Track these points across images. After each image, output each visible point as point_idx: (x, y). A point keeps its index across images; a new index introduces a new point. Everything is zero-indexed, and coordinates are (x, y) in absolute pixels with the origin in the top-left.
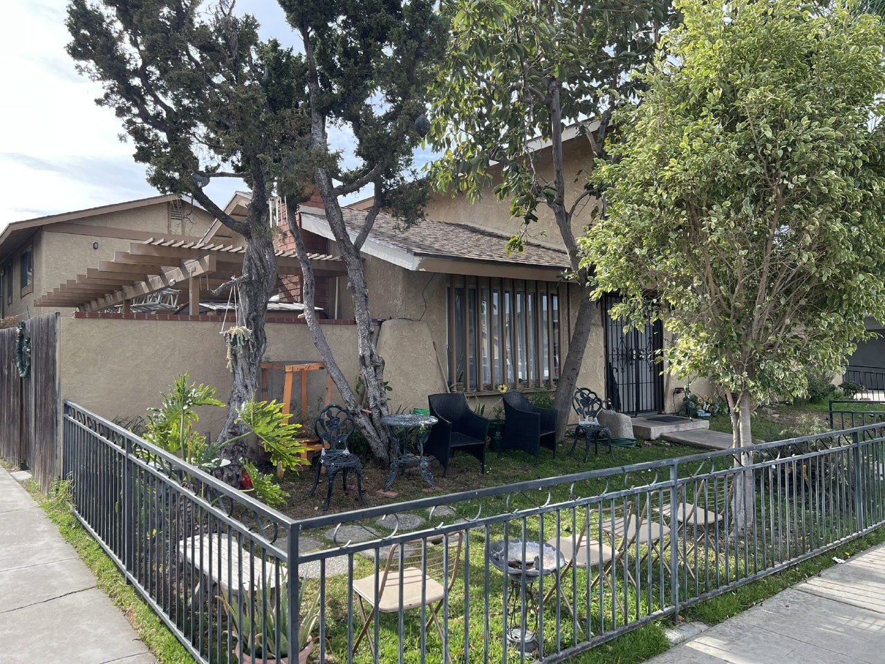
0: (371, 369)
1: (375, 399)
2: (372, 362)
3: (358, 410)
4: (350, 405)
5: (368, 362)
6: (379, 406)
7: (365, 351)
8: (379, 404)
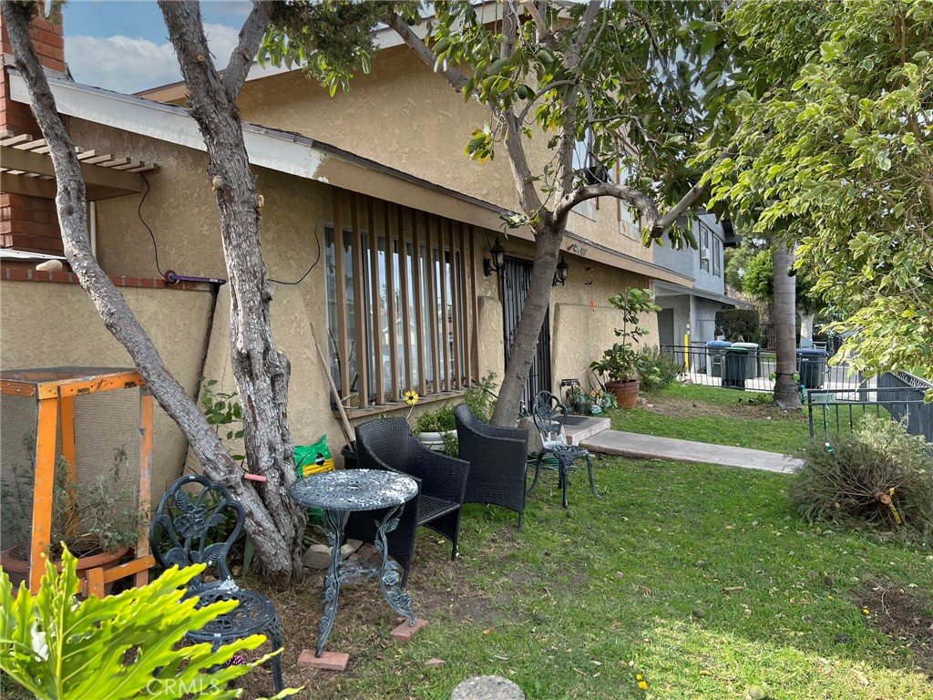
0: (264, 383)
1: (272, 449)
2: (269, 367)
3: (236, 477)
4: (215, 468)
5: (258, 367)
6: (281, 462)
7: (251, 341)
8: (280, 457)
